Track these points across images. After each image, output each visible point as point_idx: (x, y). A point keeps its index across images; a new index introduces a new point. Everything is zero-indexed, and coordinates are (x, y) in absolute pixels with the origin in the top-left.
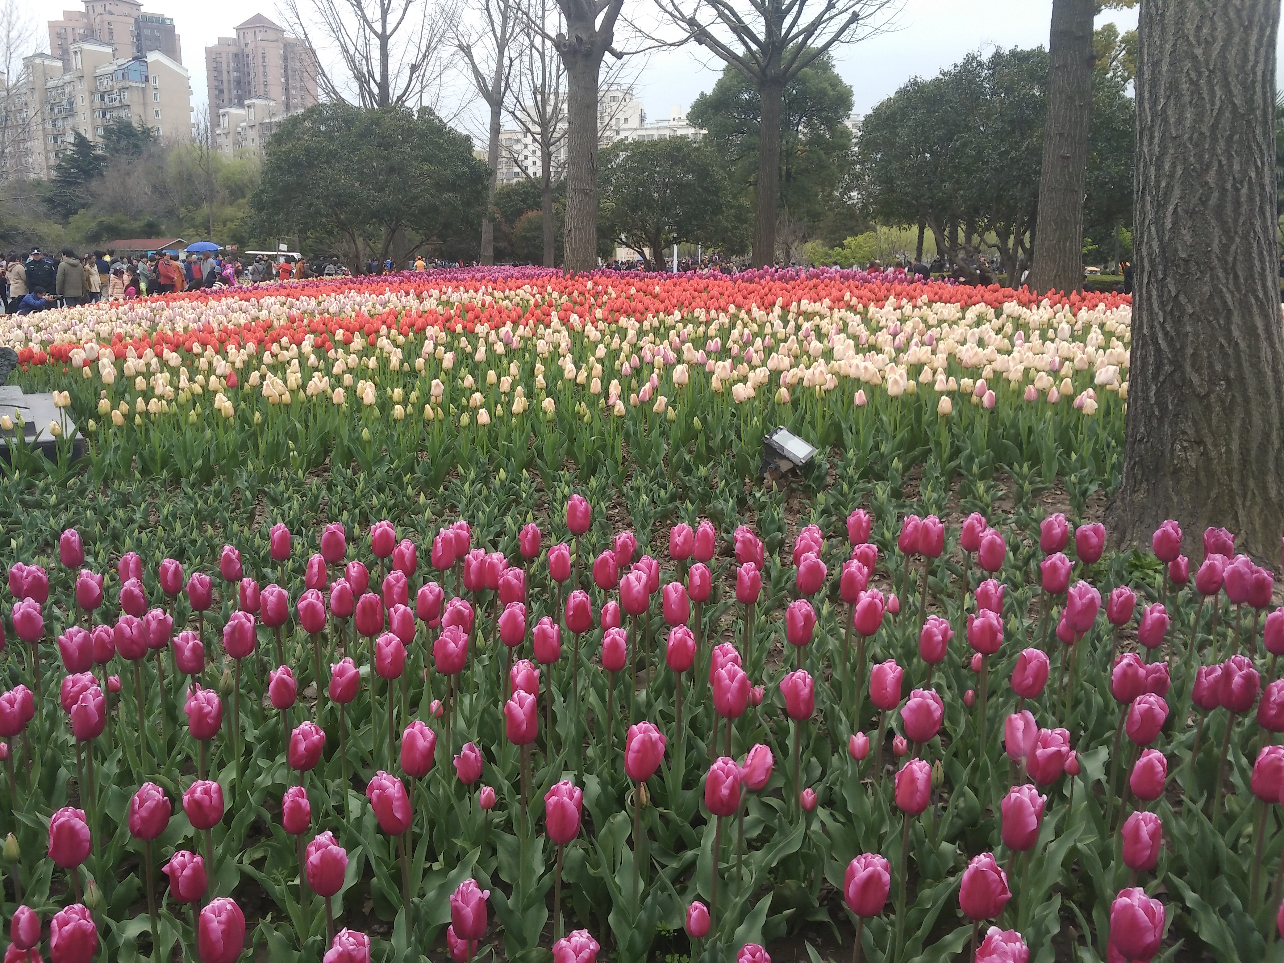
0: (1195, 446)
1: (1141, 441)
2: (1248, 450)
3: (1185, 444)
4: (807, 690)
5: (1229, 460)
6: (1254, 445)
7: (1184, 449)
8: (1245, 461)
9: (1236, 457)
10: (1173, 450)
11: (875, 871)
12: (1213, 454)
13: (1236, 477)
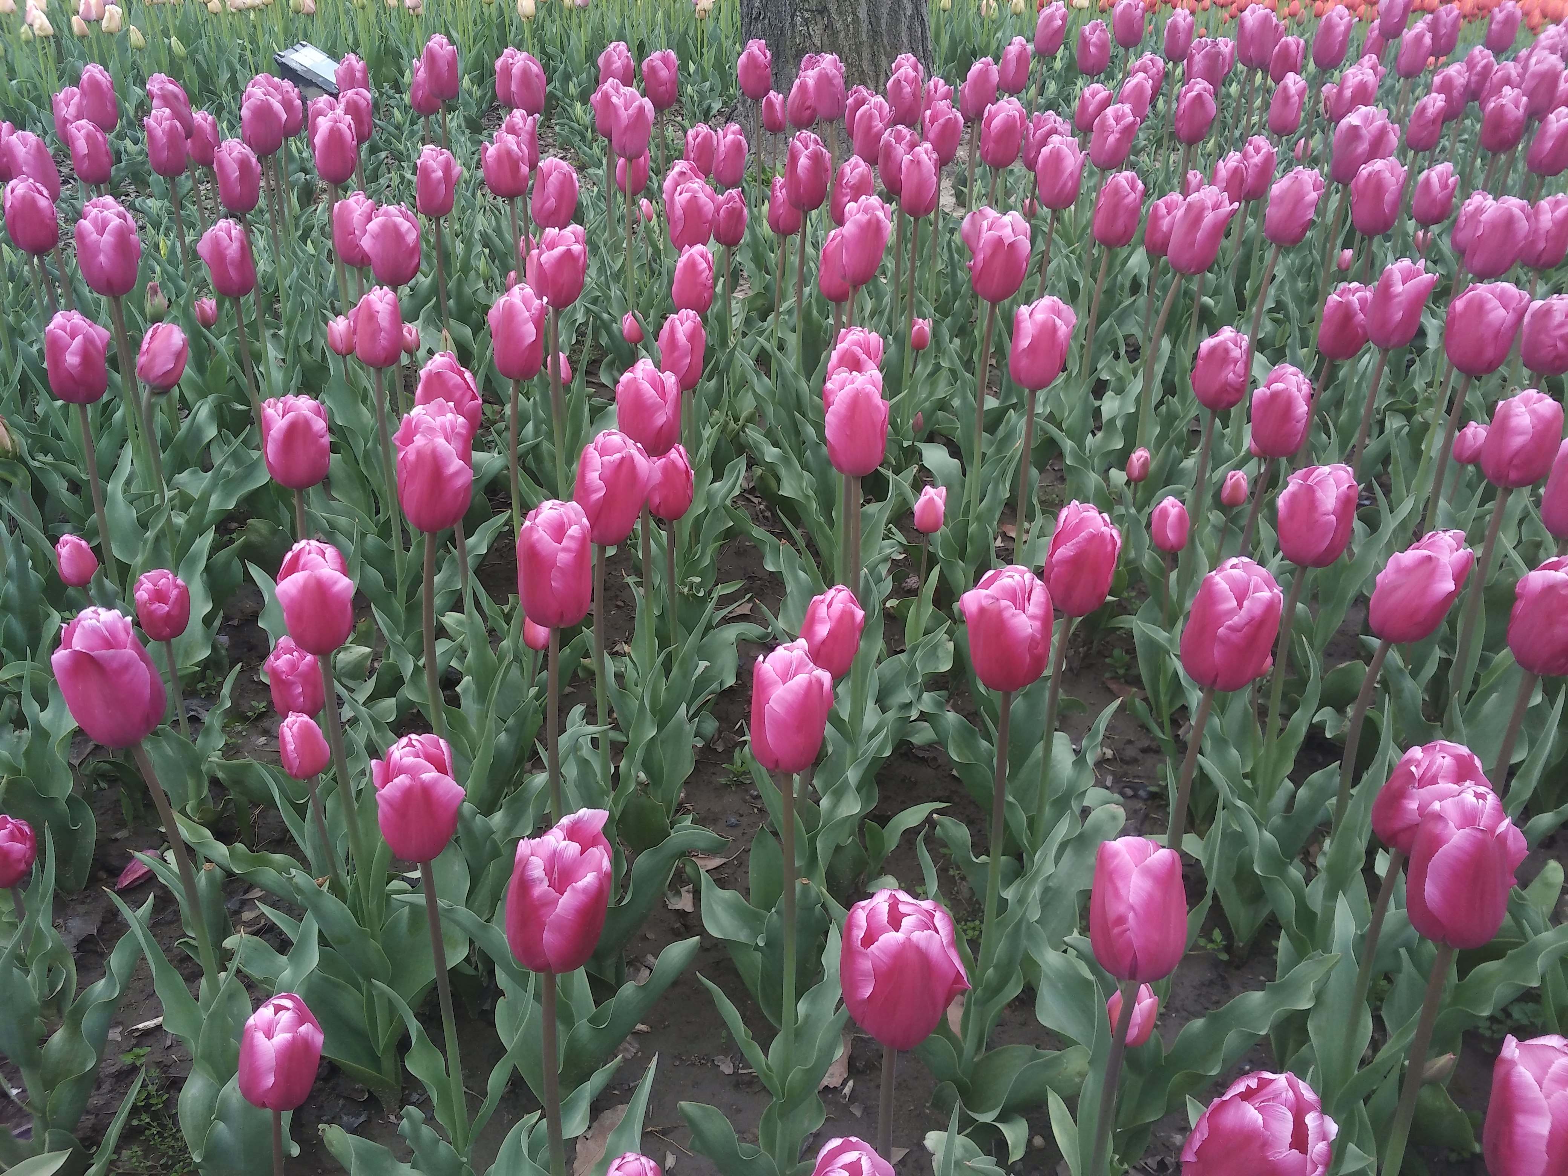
0: (819, 17)
1: (757, 18)
2: (878, 18)
3: (806, 15)
4: (235, 245)
5: (857, 33)
6: (884, 11)
7: (806, 21)
8: (875, 33)
9: (865, 27)
10: (793, 26)
11: (297, 416)
12: (839, 25)
13: (866, 55)
